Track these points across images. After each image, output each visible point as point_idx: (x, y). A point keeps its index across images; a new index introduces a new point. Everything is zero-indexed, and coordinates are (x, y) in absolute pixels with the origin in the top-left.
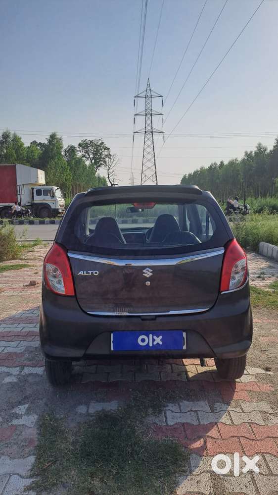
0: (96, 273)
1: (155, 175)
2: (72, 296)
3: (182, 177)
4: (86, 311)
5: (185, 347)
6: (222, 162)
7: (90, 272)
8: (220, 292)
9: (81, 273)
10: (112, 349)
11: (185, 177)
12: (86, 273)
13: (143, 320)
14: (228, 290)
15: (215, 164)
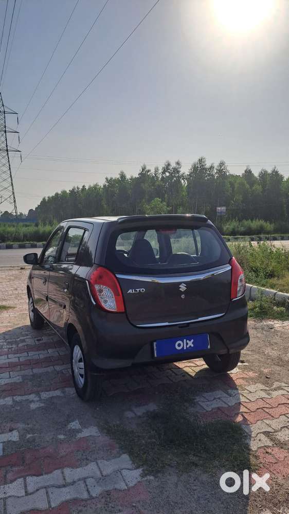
0: (143, 290)
1: (12, 196)
2: (123, 313)
3: (41, 200)
4: (135, 324)
5: (209, 347)
6: (84, 186)
7: (138, 290)
8: (231, 300)
9: (130, 291)
10: (156, 355)
11: (44, 199)
12: (135, 291)
13: (179, 327)
14: (237, 297)
15: (78, 188)
